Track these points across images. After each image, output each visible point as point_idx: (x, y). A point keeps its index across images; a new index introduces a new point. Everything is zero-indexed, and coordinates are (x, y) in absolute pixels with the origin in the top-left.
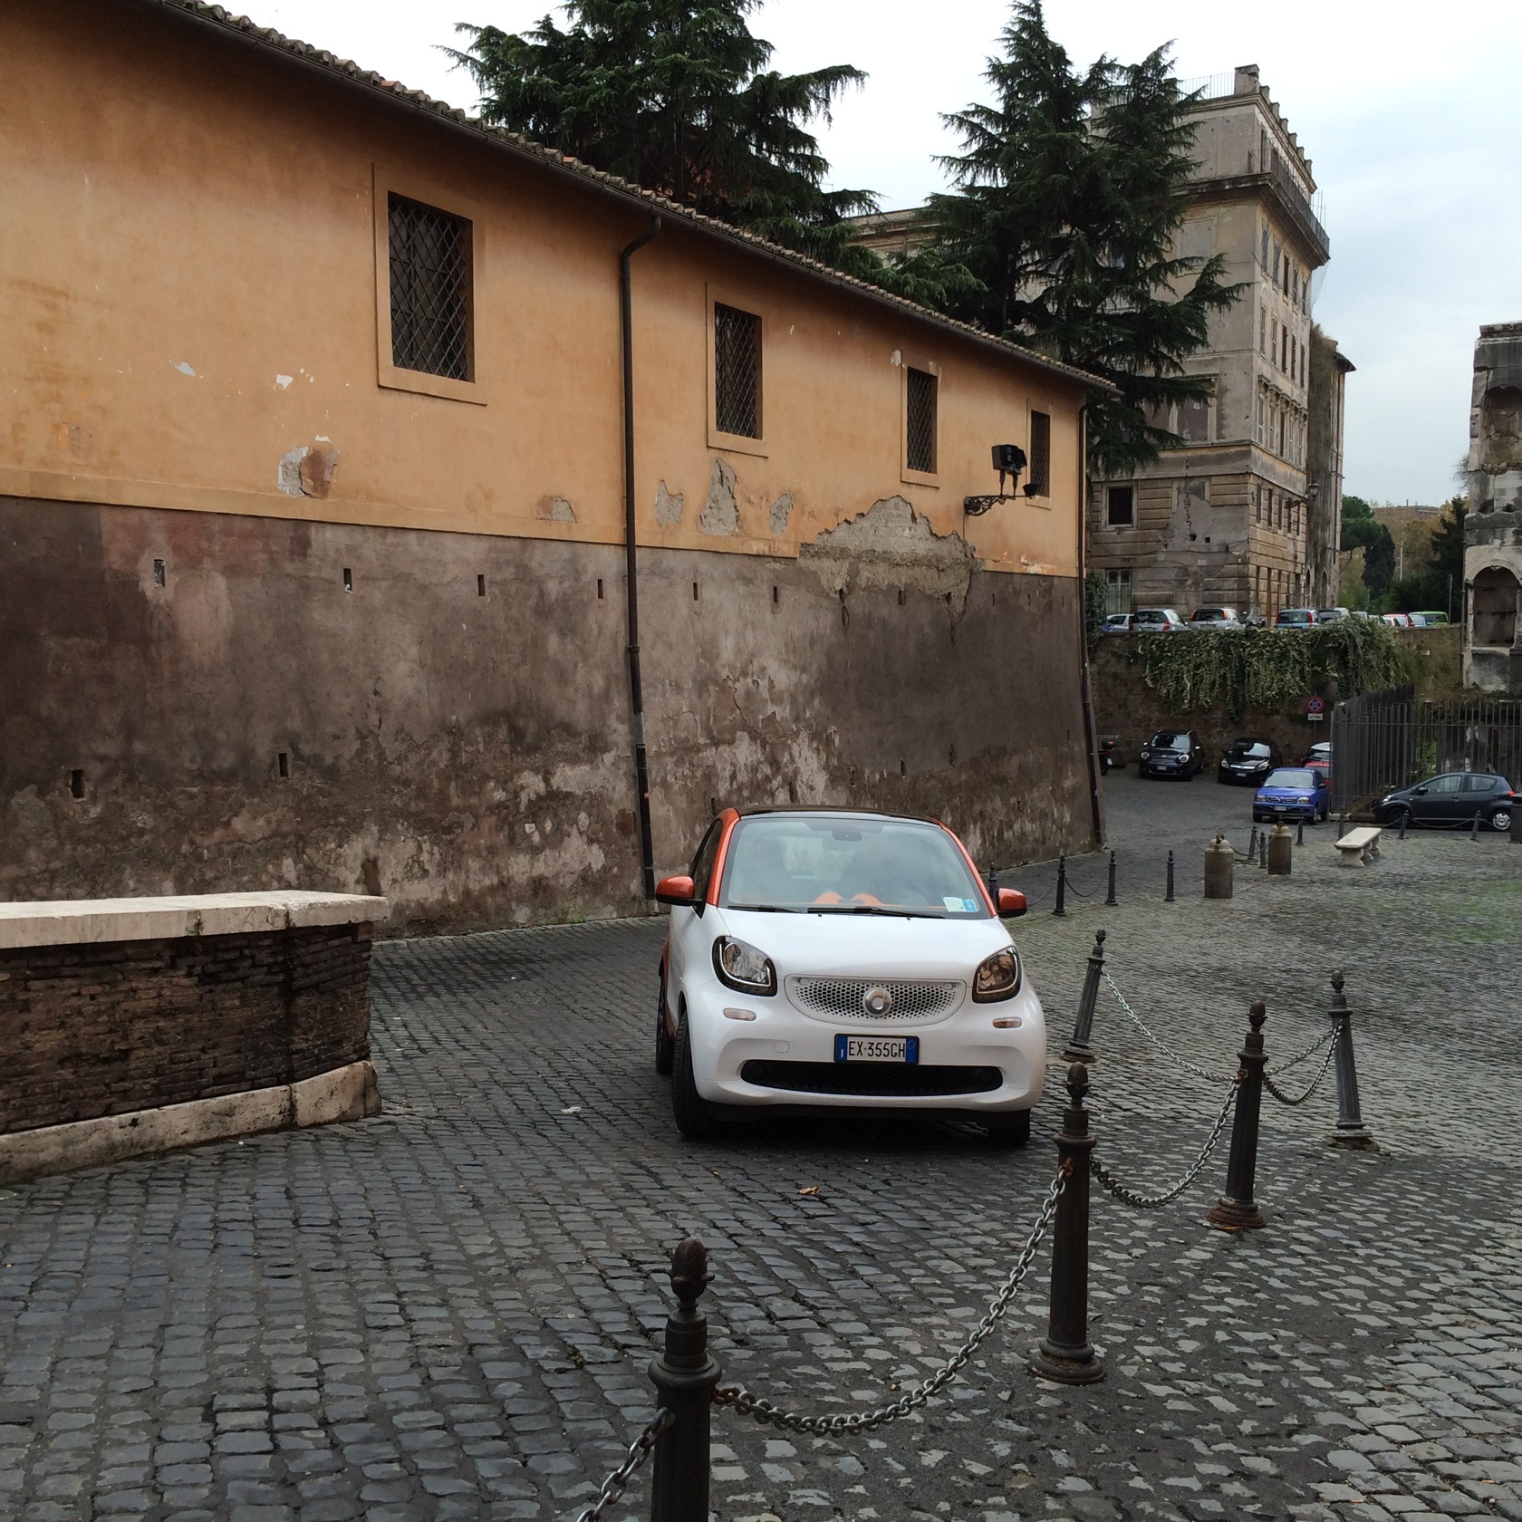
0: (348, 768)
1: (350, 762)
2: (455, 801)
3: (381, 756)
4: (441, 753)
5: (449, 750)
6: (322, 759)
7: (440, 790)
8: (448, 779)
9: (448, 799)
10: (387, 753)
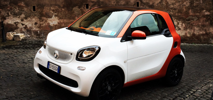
0: (157, 5)
1: (157, 4)
2: (191, 14)
3: (167, 3)
4: (187, 3)
5: (190, 2)
6: (149, 4)
7: (186, 11)
8: (189, 9)
9: (189, 13)
10: (169, 2)
